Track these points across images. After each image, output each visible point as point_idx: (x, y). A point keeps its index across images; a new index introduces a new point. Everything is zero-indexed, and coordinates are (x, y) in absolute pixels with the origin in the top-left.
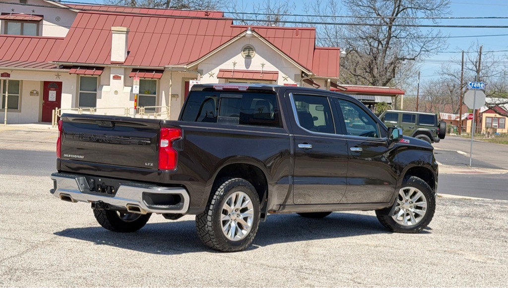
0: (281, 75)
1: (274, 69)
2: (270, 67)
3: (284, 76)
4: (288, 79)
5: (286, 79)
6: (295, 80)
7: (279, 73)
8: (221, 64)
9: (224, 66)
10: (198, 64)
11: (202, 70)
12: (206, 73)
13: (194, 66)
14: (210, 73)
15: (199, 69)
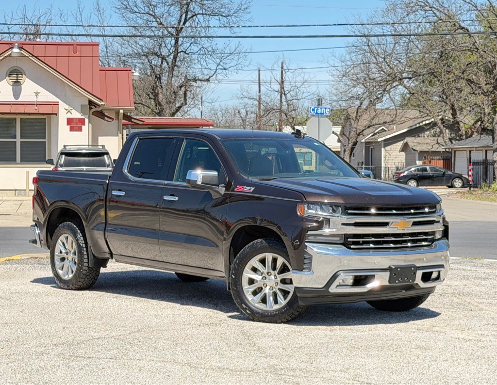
0: (63, 106)
1: (54, 99)
2: (46, 96)
3: (67, 107)
4: (73, 111)
5: (69, 111)
6: (82, 112)
7: (59, 103)
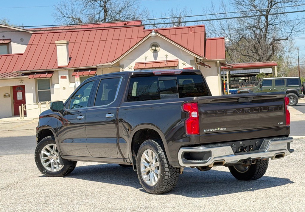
0: (181, 62)
1: (175, 58)
2: (171, 57)
3: (183, 62)
4: (186, 64)
5: (184, 64)
6: (192, 64)
7: (179, 60)
8: (136, 59)
9: (138, 60)
10: (119, 61)
11: (123, 65)
12: (126, 67)
13: (117, 62)
14: (129, 66)
15: (120, 64)
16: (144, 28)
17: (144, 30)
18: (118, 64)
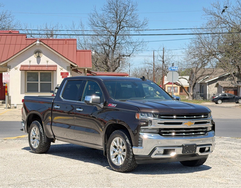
0: (59, 67)
1: (54, 64)
3: (61, 67)
4: (63, 69)
5: (62, 69)
6: (68, 70)
7: (57, 66)
8: (22, 62)
9: (23, 63)
10: (7, 62)
11: (10, 66)
12: (13, 68)
13: (5, 64)
14: (15, 67)
15: (8, 65)
16: (26, 38)
17: (26, 39)
18: (6, 64)
